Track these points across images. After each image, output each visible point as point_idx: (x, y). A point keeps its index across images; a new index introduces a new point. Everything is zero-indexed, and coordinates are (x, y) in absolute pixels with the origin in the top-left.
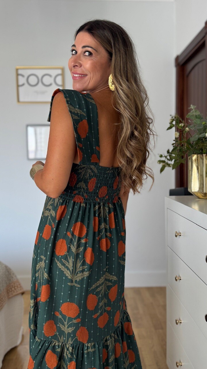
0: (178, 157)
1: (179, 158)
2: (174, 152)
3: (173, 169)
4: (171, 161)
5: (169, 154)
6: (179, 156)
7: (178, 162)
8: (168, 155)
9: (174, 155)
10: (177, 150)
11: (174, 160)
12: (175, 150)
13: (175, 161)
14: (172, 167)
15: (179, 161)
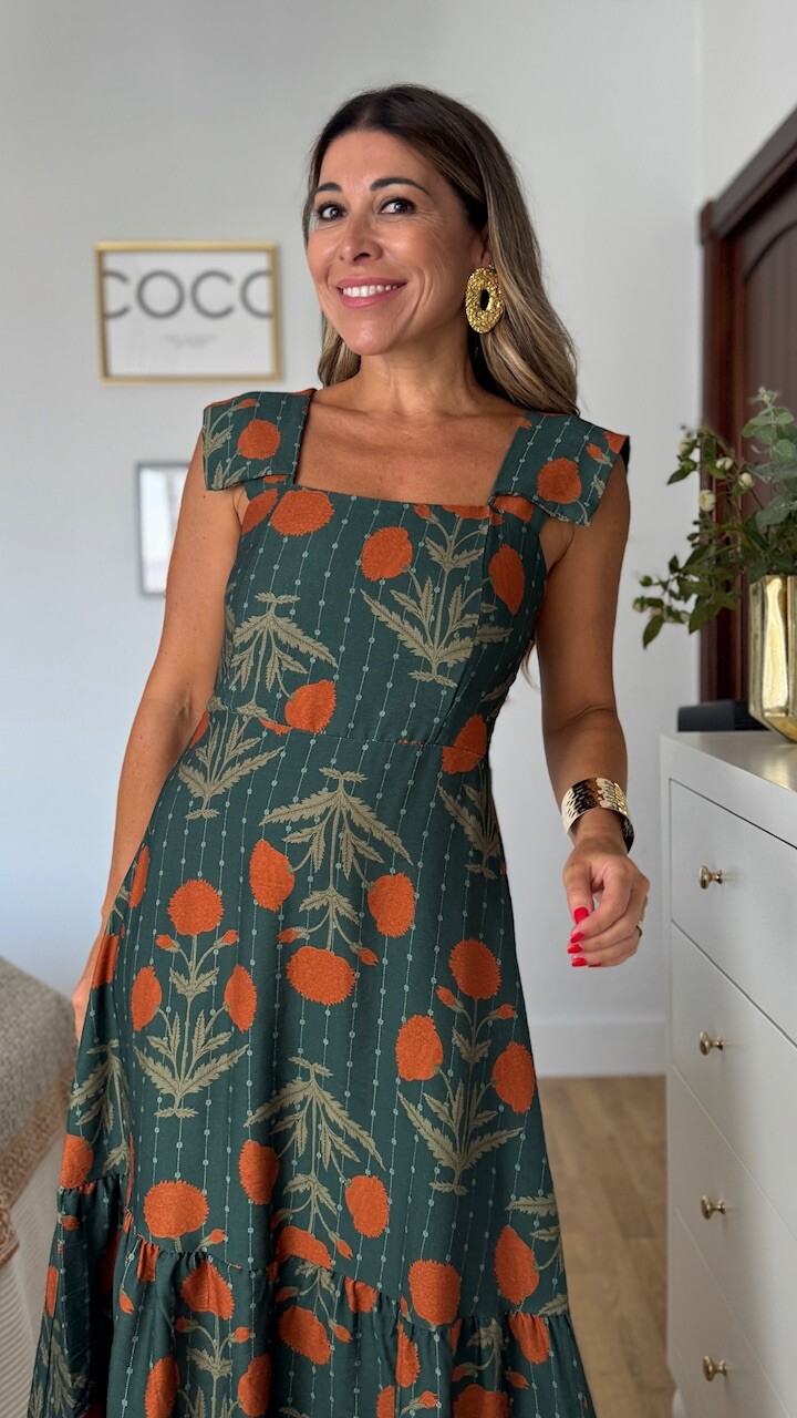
0: (711, 585)
1: (714, 588)
2: (695, 567)
3: (691, 631)
4: (686, 600)
5: (676, 574)
6: (713, 581)
7: (710, 605)
8: (672, 577)
9: (696, 579)
10: (709, 559)
11: (694, 597)
12: (698, 561)
13: (698, 601)
14: (687, 623)
15: (713, 603)
